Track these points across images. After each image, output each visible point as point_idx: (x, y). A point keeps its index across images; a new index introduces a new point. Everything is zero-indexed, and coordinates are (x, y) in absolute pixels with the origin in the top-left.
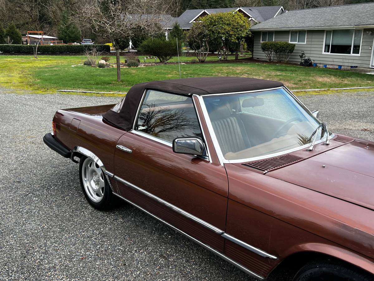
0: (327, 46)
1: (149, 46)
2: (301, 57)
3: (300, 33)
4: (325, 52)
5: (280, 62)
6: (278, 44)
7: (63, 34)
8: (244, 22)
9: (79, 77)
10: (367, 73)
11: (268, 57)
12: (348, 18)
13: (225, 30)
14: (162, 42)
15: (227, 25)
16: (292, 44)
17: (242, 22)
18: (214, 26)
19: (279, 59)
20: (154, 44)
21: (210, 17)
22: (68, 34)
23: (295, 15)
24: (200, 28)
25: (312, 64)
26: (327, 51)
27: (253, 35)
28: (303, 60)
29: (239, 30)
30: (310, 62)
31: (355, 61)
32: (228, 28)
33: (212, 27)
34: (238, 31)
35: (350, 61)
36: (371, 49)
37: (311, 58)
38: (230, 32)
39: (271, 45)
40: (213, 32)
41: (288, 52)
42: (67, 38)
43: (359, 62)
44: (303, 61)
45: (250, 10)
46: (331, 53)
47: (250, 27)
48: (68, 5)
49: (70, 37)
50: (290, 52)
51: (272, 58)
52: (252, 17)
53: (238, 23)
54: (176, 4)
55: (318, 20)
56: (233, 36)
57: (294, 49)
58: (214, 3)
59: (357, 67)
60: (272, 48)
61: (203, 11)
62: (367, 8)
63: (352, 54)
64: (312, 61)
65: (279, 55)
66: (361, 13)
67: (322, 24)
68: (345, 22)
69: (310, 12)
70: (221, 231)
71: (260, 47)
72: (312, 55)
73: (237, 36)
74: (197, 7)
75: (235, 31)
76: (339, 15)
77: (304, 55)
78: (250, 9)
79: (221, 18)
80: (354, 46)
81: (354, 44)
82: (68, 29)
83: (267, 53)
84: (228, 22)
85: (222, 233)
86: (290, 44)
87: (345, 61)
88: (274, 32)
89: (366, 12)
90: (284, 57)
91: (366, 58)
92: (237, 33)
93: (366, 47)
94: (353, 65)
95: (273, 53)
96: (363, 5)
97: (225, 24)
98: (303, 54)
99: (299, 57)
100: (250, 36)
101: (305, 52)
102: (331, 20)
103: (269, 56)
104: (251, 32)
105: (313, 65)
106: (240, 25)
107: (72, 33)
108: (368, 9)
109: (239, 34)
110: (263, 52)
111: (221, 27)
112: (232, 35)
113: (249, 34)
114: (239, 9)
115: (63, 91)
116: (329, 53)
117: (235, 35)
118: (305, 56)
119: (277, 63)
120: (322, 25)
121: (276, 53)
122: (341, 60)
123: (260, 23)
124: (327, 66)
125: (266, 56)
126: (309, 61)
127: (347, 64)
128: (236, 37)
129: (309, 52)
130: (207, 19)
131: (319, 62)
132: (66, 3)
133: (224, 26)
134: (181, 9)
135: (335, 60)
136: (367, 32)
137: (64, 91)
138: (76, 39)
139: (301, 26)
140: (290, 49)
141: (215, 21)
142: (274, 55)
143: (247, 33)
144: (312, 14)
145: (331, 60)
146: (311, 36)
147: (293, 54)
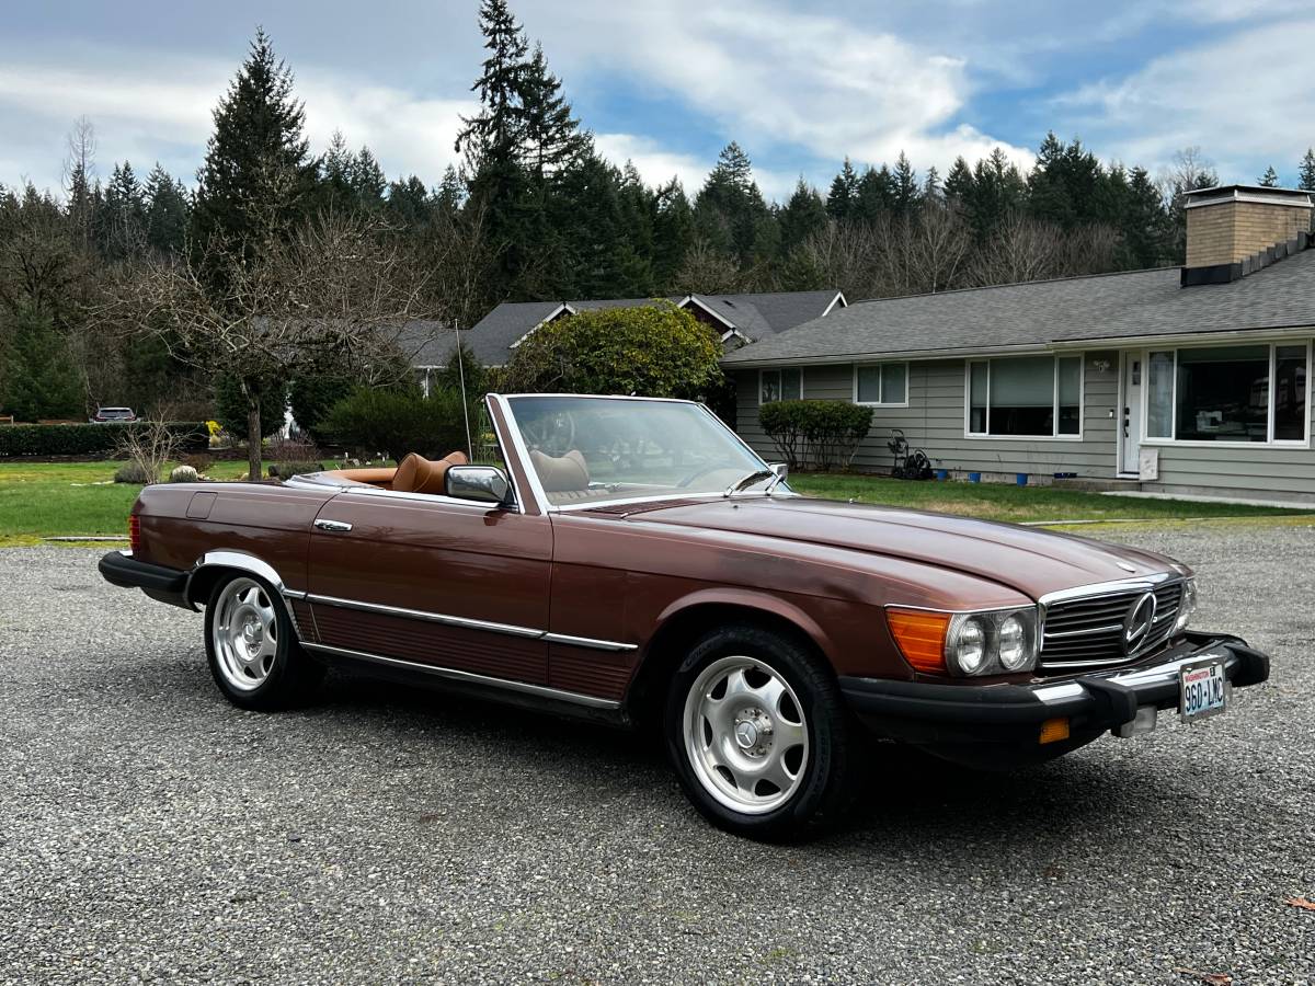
0: (978, 411)
1: (358, 418)
2: (895, 448)
3: (888, 372)
4: (971, 431)
5: (825, 468)
6: (815, 408)
7: (15, 394)
8: (698, 338)
9: (108, 509)
10: (1104, 493)
11: (785, 455)
12: (1036, 321)
13: (630, 362)
14: (407, 402)
15: (640, 347)
16: (862, 408)
17: (691, 337)
18: (594, 349)
19: (821, 460)
20: (379, 409)
21: (579, 322)
22: (38, 392)
23: (872, 317)
24: (543, 357)
25: (934, 472)
26: (979, 429)
27: (730, 380)
28: (902, 458)
29: (679, 363)
30: (924, 467)
31: (1067, 459)
32: (641, 356)
33: (586, 355)
34: (677, 367)
35: (1052, 458)
36: (1114, 418)
37: (929, 455)
38: (649, 370)
39: (791, 413)
40: (591, 370)
41: (852, 437)
42: (32, 405)
43: (1083, 460)
44: (901, 464)
45: (730, 304)
46: (990, 433)
47: (719, 356)
48: (43, 286)
49: (43, 403)
50: (858, 436)
51: (799, 458)
52: (734, 329)
53: (676, 340)
54: (461, 285)
55: (945, 329)
56: (662, 383)
57: (872, 425)
58: (601, 283)
59: (1073, 475)
60: (795, 422)
61: (562, 308)
62: (1097, 292)
63: (1057, 436)
64: (934, 465)
65: (822, 445)
66: (1077, 307)
67: (956, 341)
68: (1027, 332)
69: (922, 305)
70: (540, 632)
71: (756, 421)
72: (930, 444)
73: (674, 383)
74: (540, 296)
75: (666, 368)
76: (1010, 314)
77: (903, 445)
78: (727, 303)
79: (618, 325)
80: (1063, 410)
81: (1060, 404)
82: (36, 374)
83: (782, 441)
84: (641, 337)
85: (543, 635)
86: (857, 408)
87: (1035, 458)
88: (802, 371)
89: (1094, 303)
90: (838, 452)
91: (1101, 448)
92: (672, 372)
93: (1097, 412)
94: (1063, 470)
95: (799, 439)
96: (1087, 281)
97: (631, 342)
98: (902, 439)
99: (888, 453)
100: (721, 383)
101: (907, 434)
102: (983, 327)
103: (788, 450)
104: (723, 371)
105: (936, 477)
106: (683, 347)
107: (55, 390)
108: (1098, 295)
109: (680, 378)
110: (769, 439)
111: (617, 354)
112: (656, 378)
113: (718, 379)
114: (687, 300)
115: (64, 540)
116: (985, 435)
117: (667, 380)
118: (907, 448)
119: (816, 471)
120: (956, 345)
121: (810, 438)
122: (1024, 457)
123: (754, 342)
124: (984, 479)
125: (781, 450)
126: (922, 464)
127: (1041, 470)
128: (670, 386)
129: (921, 433)
130: (570, 330)
131: (956, 465)
132: (33, 281)
133: (628, 349)
134: (479, 302)
135: (1005, 457)
136: (1097, 364)
137: (70, 541)
138: (66, 410)
139: (887, 348)
140: (856, 423)
141: (597, 334)
142: (805, 447)
143: (710, 375)
144: (925, 312)
145: (993, 456)
146: (924, 379)
147: (865, 441)
